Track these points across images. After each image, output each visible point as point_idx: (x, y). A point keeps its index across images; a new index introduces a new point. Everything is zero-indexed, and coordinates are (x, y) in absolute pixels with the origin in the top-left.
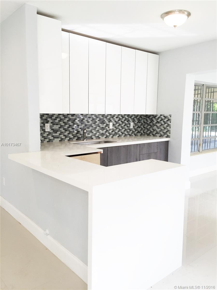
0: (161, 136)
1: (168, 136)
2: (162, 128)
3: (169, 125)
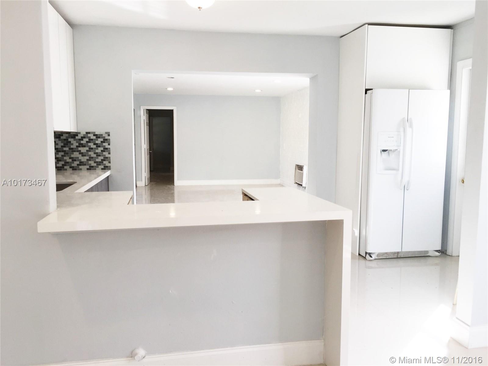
1: (107, 167)
2: (92, 154)
3: (106, 149)
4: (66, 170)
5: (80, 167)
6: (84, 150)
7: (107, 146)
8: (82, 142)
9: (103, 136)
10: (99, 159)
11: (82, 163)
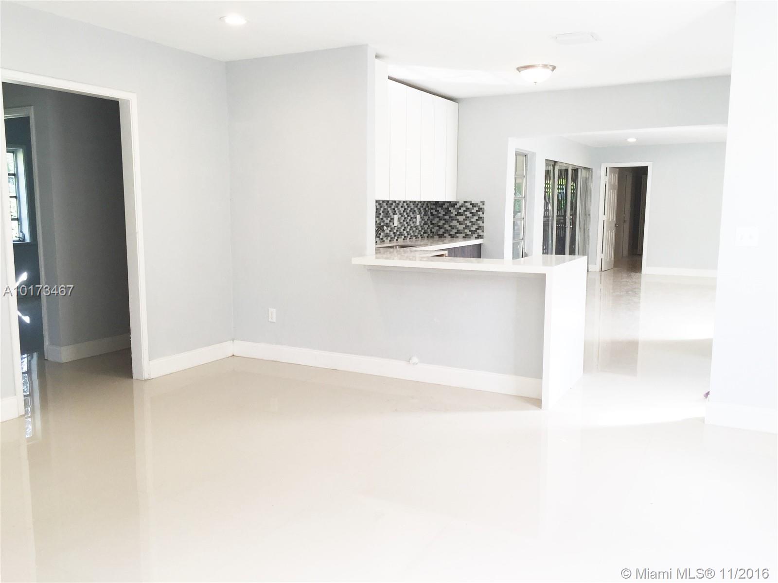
0: (466, 237)
1: (480, 236)
2: (468, 223)
3: (480, 218)
4: (445, 237)
5: (457, 235)
6: (461, 218)
7: (481, 215)
8: (460, 211)
9: (479, 205)
10: (473, 228)
11: (459, 232)
